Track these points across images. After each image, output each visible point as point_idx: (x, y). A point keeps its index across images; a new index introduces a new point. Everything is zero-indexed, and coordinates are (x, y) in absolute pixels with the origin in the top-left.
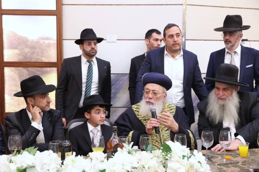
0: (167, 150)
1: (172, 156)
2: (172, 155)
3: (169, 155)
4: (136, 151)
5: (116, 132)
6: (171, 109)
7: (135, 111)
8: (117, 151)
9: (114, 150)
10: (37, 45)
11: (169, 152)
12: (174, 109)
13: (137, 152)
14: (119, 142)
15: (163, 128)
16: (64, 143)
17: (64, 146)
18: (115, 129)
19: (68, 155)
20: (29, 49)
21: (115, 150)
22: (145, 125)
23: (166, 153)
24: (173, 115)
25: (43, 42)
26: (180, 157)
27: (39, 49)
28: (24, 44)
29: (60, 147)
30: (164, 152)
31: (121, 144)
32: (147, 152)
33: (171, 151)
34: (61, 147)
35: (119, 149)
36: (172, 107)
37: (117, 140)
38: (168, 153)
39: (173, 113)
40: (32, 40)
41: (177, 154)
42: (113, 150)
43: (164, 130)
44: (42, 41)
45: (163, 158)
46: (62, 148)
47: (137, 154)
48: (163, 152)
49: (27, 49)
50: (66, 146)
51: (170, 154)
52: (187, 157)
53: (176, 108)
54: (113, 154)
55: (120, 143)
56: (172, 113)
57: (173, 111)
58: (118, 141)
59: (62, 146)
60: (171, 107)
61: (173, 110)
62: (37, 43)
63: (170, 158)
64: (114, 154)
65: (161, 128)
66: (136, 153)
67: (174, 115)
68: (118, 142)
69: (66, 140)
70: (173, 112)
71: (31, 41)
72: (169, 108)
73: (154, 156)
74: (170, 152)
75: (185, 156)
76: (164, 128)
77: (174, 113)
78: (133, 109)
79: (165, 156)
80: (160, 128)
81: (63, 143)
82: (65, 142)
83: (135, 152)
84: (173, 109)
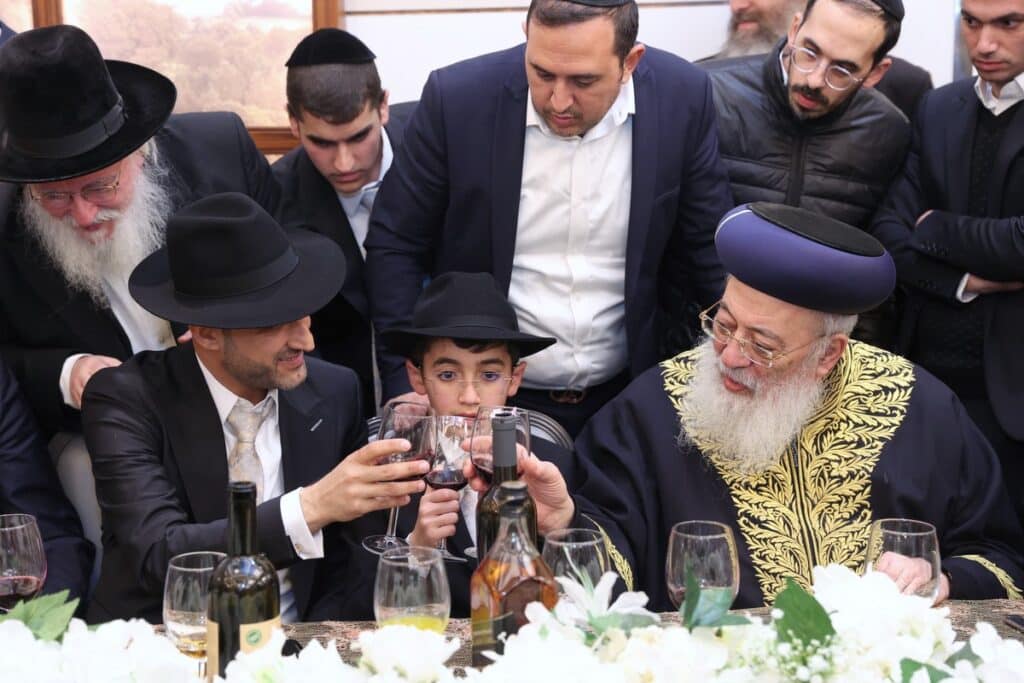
0: (811, 624)
1: (832, 664)
2: (836, 660)
3: (816, 662)
4: (630, 623)
5: (522, 514)
6: (886, 390)
7: (676, 397)
8: (526, 621)
9: (511, 613)
10: (221, 44)
11: (816, 638)
12: (900, 387)
13: (635, 631)
14: (538, 571)
15: (831, 503)
16: (237, 571)
17: (236, 590)
18: (511, 498)
19: (253, 638)
20: (181, 66)
21: (509, 617)
22: (728, 483)
23: (800, 648)
24: (893, 429)
25: (251, 29)
26: (886, 672)
27: (231, 60)
28: (160, 43)
29: (216, 591)
30: (789, 639)
31: (549, 582)
32: (690, 630)
33: (832, 632)
34: (220, 594)
35: (534, 610)
36: (890, 375)
37: (526, 560)
38: (809, 648)
39: (895, 415)
40: (197, 20)
41: (867, 649)
42: (501, 618)
43: (837, 516)
44: (242, 25)
45: (782, 673)
46: (226, 596)
47: (632, 639)
48: (783, 638)
49: (174, 66)
50: (248, 587)
51: (824, 651)
52: (930, 669)
53: (912, 383)
54: (502, 636)
55: (541, 579)
56: (884, 415)
57: (893, 404)
58: (534, 561)
59: (222, 589)
60: (883, 372)
61: (897, 393)
62: (222, 32)
63: (823, 674)
64: (506, 638)
65: (821, 506)
66: (628, 636)
67: (896, 432)
68: (530, 571)
69: (244, 553)
70: (892, 409)
71: (191, 26)
72: (875, 376)
73: (730, 657)
74: (822, 642)
75: (917, 666)
76: (835, 506)
77: (898, 419)
78: (669, 387)
79: (794, 664)
80: (814, 506)
81: (229, 568)
82: (242, 565)
83: (622, 633)
84: (893, 391)
